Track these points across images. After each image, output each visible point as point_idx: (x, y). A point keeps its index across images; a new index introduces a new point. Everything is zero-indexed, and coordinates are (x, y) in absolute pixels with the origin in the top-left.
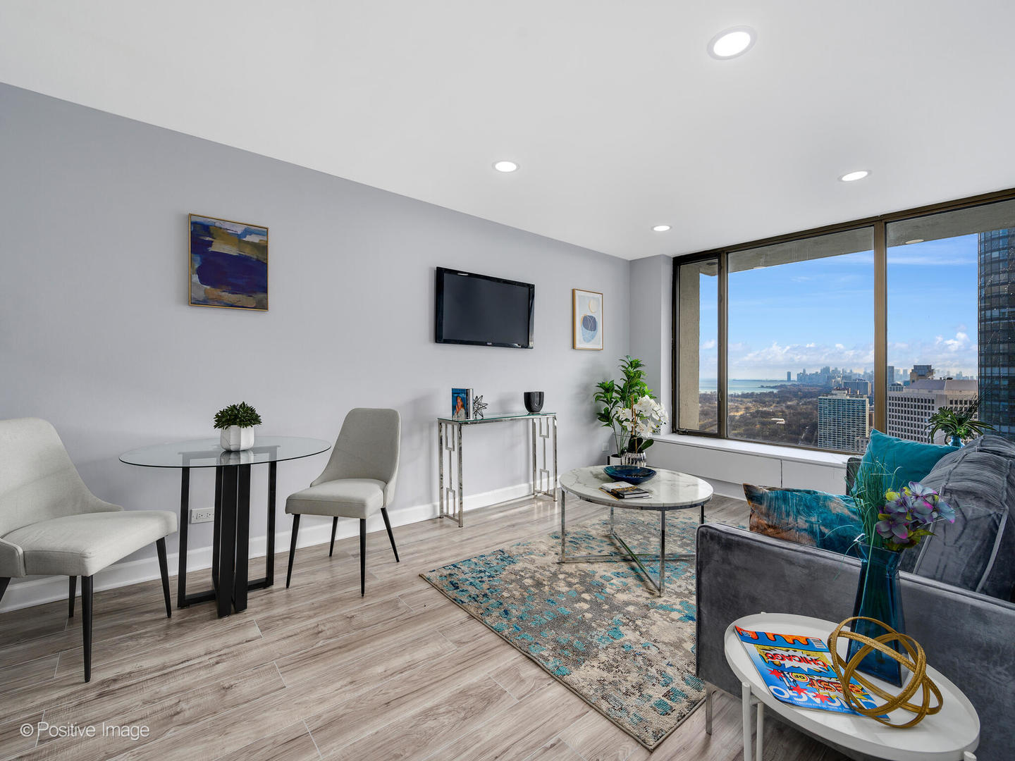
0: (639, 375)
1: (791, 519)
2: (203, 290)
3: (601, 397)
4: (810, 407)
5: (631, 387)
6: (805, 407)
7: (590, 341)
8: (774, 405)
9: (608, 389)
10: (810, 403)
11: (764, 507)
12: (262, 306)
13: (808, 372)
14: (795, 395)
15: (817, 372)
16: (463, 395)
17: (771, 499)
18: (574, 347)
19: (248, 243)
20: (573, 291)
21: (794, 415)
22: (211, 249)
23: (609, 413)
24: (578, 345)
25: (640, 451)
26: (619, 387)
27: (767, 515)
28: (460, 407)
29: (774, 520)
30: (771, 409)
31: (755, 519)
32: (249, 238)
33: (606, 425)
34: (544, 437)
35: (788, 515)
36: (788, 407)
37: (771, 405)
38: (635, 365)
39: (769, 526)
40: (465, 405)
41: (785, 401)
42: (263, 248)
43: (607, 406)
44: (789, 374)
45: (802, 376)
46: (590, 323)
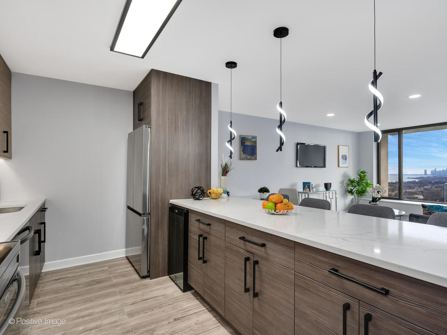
0: (365, 176)
1: (434, 211)
2: (243, 156)
3: (349, 184)
4: (439, 189)
5: (361, 181)
6: (436, 189)
7: (344, 164)
8: (417, 188)
9: (352, 182)
10: (440, 187)
11: (427, 209)
12: (256, 159)
13: (438, 170)
14: (430, 183)
15: (444, 170)
16: (308, 184)
17: (429, 207)
18: (339, 166)
19: (252, 141)
20: (338, 146)
21: (429, 194)
22: (245, 144)
23: (352, 191)
24: (340, 166)
25: (376, 202)
26: (356, 181)
27: (428, 210)
28: (307, 188)
29: (430, 211)
30: (413, 190)
31: (425, 212)
32: (252, 140)
33: (351, 195)
34: (331, 199)
35: (433, 210)
36: (425, 189)
37: (414, 188)
38: (363, 172)
39: (428, 213)
40: (309, 187)
41: (423, 186)
42: (255, 142)
43: (351, 188)
44: (426, 171)
45: (433, 172)
46: (345, 158)
